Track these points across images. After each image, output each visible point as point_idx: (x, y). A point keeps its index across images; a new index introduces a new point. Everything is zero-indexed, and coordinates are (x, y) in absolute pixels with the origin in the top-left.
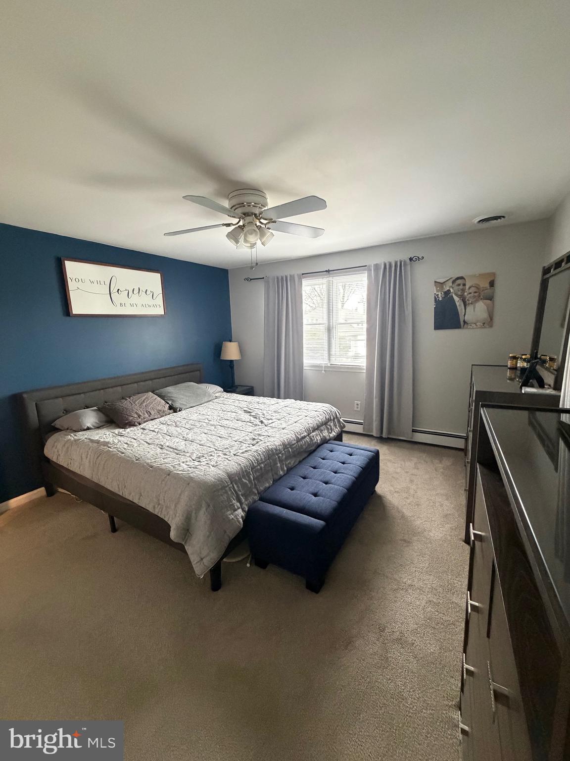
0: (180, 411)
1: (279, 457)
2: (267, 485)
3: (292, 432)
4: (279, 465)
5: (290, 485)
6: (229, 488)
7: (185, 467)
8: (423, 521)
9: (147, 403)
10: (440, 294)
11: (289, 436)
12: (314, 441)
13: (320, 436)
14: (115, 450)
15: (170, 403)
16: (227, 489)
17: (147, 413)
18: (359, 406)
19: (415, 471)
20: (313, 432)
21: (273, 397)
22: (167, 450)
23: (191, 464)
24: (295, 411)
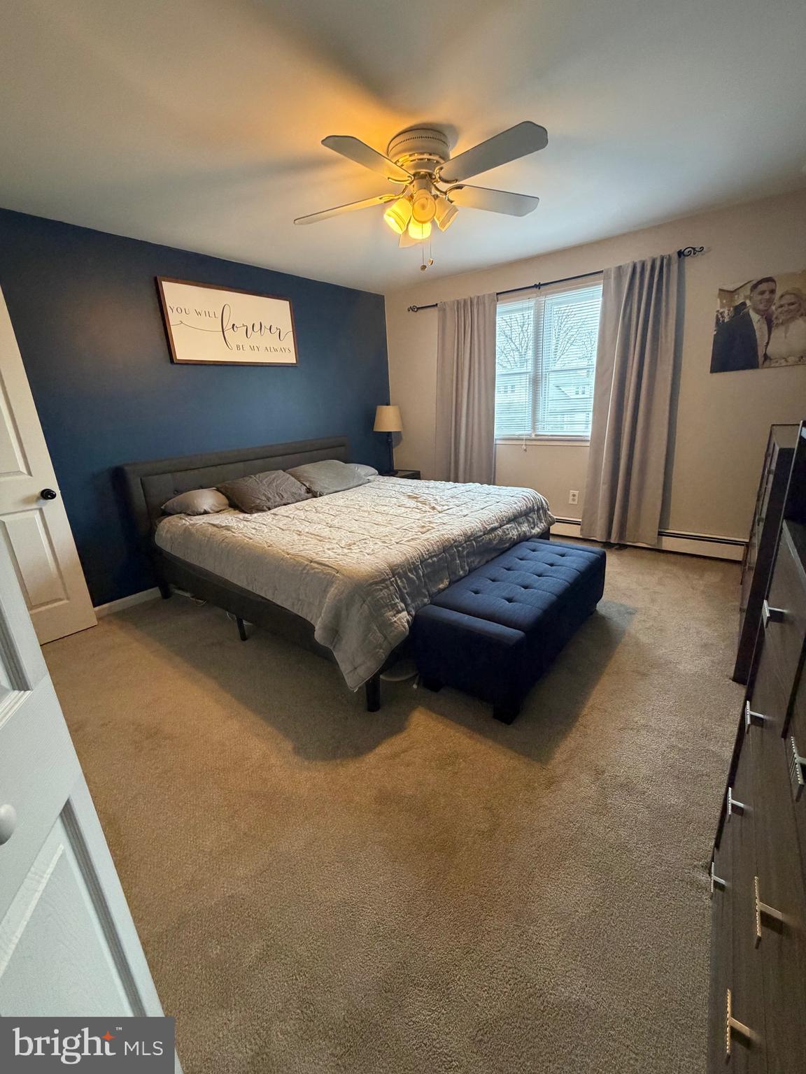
0: (321, 495)
1: (458, 551)
2: (441, 586)
3: (477, 520)
4: (458, 561)
5: (474, 587)
6: (391, 582)
7: (332, 554)
8: (669, 650)
9: (278, 482)
10: (726, 312)
11: (473, 525)
12: (508, 536)
13: (518, 531)
14: (240, 535)
15: (307, 485)
16: (388, 582)
17: (279, 496)
18: (576, 498)
19: (658, 589)
20: (507, 523)
21: (448, 480)
22: (306, 536)
23: (340, 551)
24: (481, 496)
